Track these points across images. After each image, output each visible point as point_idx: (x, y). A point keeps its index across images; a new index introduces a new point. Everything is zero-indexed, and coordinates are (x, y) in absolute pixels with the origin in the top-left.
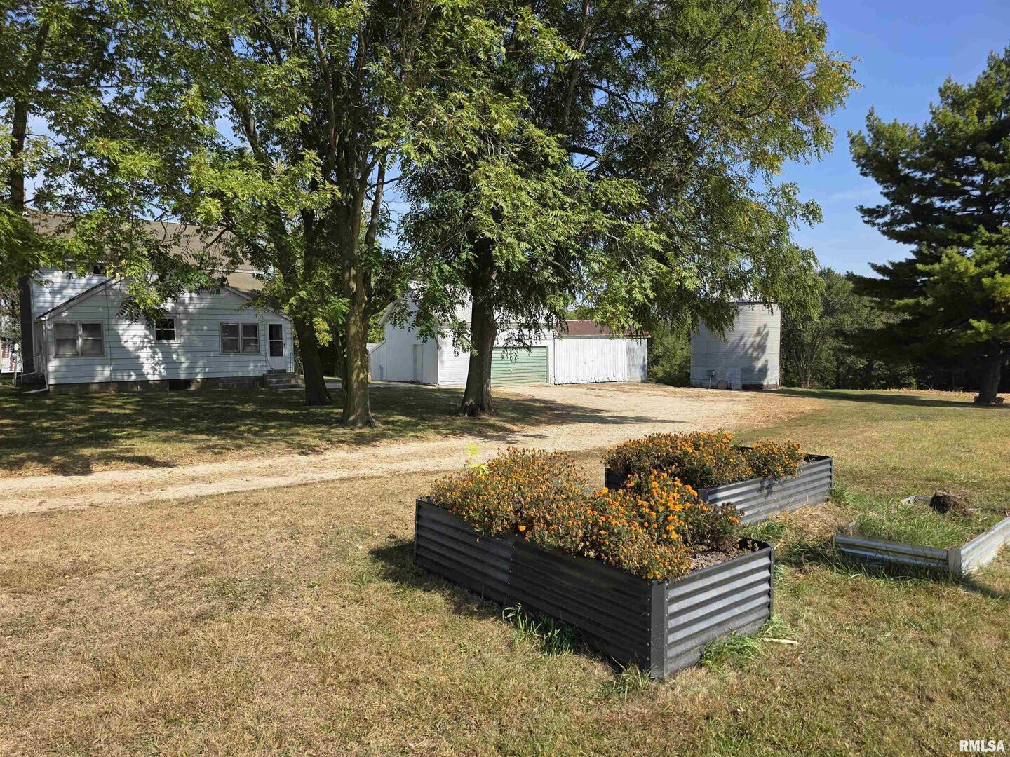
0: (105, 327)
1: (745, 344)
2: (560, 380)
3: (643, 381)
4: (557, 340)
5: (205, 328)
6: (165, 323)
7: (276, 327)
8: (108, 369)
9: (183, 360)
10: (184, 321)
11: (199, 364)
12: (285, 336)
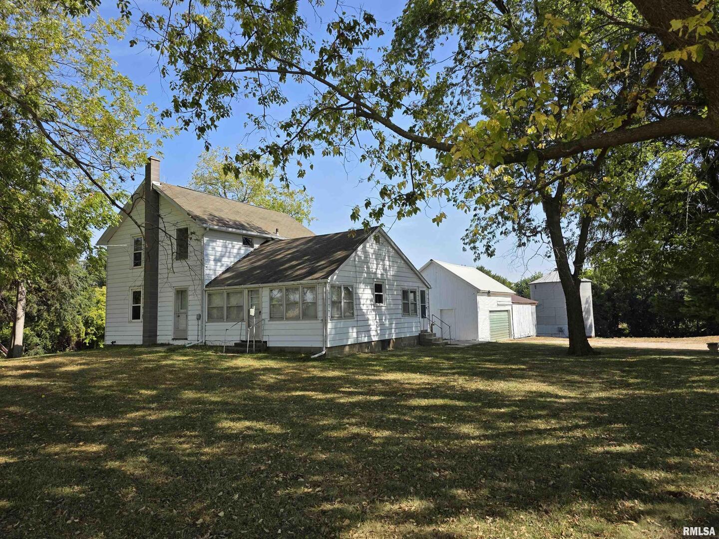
0: (354, 291)
4: (513, 306)
5: (395, 293)
6: (378, 288)
7: (423, 293)
8: (355, 330)
9: (387, 322)
10: (387, 287)
11: (394, 325)
12: (427, 300)
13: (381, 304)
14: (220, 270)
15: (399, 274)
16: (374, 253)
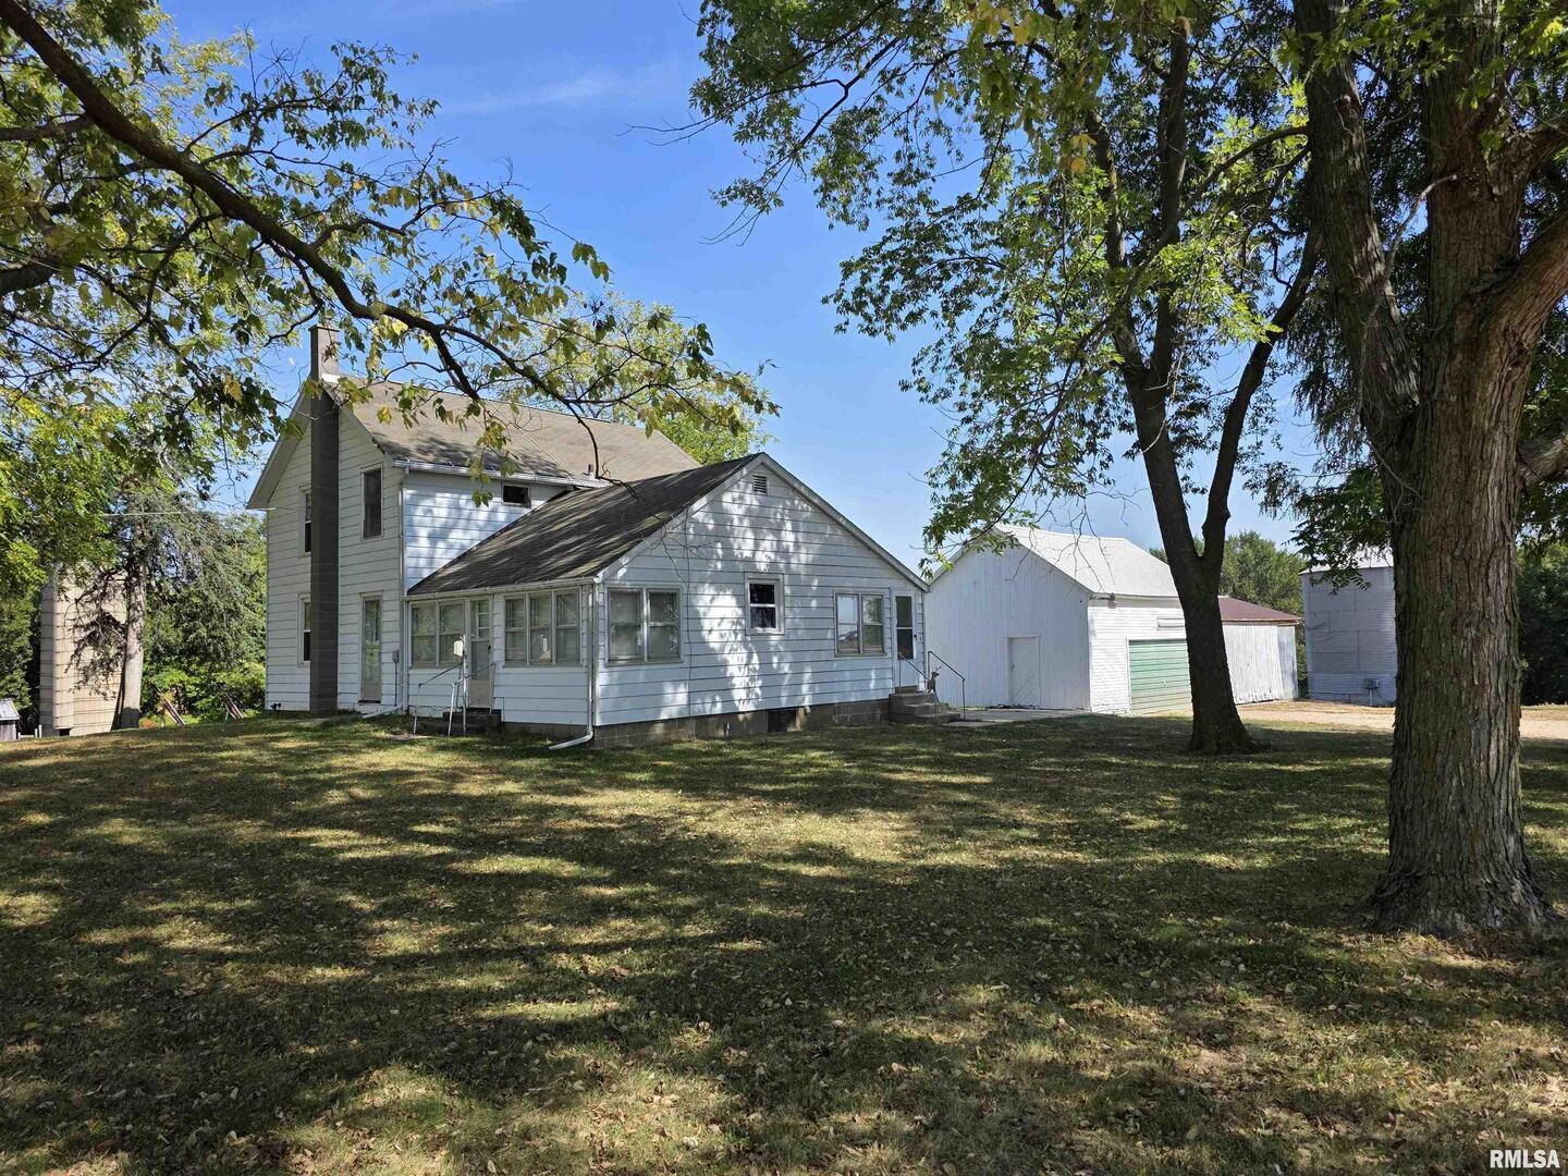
0: (682, 601)
3: (1296, 700)
5: (814, 603)
6: (763, 593)
7: (904, 605)
8: (683, 689)
9: (786, 668)
10: (788, 590)
11: (807, 677)
12: (915, 619)
13: (770, 630)
14: (443, 557)
15: (825, 560)
16: (749, 513)
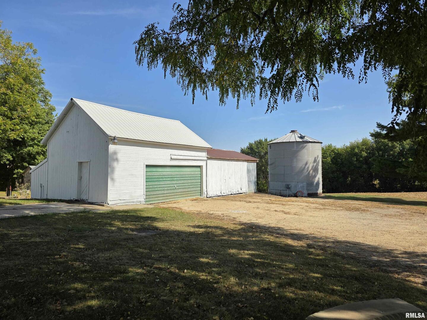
1: (308, 168)
2: (210, 194)
3: (255, 193)
4: (209, 161)
